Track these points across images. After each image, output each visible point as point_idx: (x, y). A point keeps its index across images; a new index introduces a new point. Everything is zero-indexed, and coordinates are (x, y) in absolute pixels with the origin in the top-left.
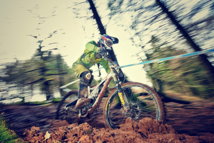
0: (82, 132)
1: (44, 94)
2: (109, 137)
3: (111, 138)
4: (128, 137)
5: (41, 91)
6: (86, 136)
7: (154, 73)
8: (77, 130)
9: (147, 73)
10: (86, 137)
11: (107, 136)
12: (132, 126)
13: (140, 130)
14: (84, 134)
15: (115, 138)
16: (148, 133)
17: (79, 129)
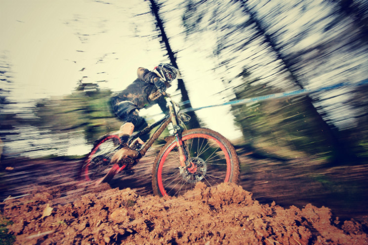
0: (119, 202)
1: (91, 144)
2: (159, 211)
3: (162, 213)
4: (190, 211)
5: (87, 140)
6: (123, 209)
7: (245, 118)
8: (111, 199)
9: (235, 118)
10: (121, 211)
11: (156, 209)
12: (200, 193)
13: (211, 200)
14: (122, 206)
15: (170, 212)
16: (223, 204)
17: (115, 199)
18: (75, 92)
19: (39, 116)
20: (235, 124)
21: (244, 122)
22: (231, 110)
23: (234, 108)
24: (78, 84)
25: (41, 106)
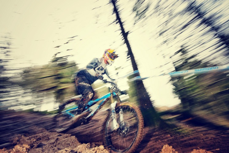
1: (59, 102)
5: (56, 99)
20: (174, 92)
21: (183, 91)
22: (170, 80)
23: (173, 79)
24: (53, 57)
25: (26, 72)
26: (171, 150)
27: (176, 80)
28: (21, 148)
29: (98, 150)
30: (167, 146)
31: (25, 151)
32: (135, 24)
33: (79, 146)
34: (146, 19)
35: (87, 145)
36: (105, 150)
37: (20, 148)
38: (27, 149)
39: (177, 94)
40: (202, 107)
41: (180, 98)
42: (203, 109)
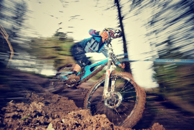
18: (54, 36)
19: (32, 48)
23: (155, 65)
24: (56, 32)
26: (161, 128)
27: (158, 67)
28: (38, 105)
29: (101, 118)
30: (158, 124)
31: (41, 108)
32: (130, 11)
33: (81, 110)
34: (142, 8)
35: (88, 111)
36: (107, 119)
37: (36, 105)
38: (42, 107)
39: (156, 79)
40: (176, 93)
41: (158, 82)
42: (177, 95)
